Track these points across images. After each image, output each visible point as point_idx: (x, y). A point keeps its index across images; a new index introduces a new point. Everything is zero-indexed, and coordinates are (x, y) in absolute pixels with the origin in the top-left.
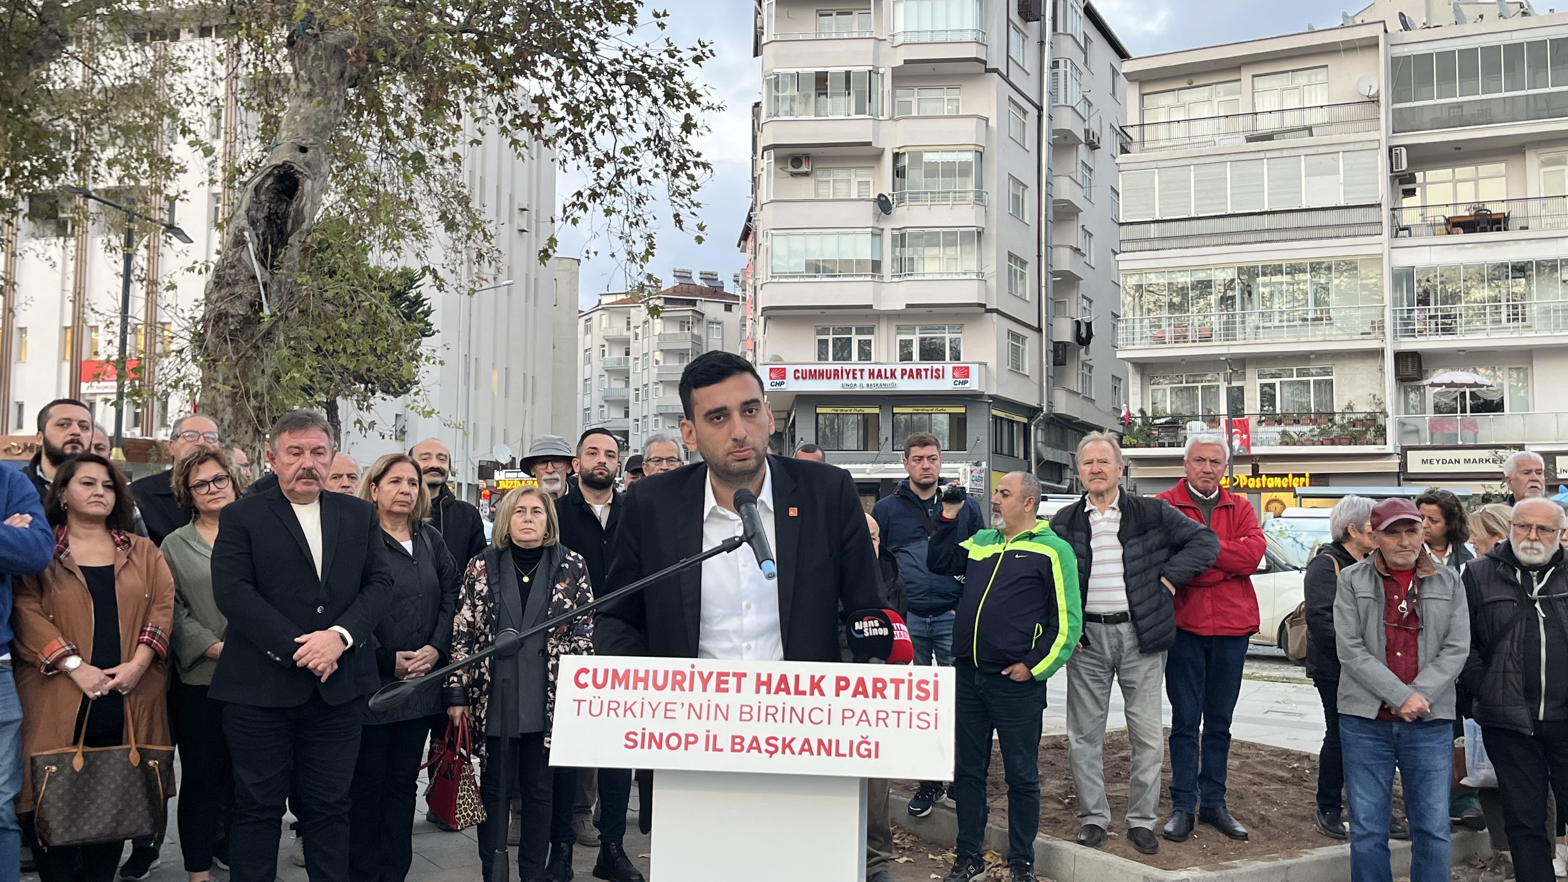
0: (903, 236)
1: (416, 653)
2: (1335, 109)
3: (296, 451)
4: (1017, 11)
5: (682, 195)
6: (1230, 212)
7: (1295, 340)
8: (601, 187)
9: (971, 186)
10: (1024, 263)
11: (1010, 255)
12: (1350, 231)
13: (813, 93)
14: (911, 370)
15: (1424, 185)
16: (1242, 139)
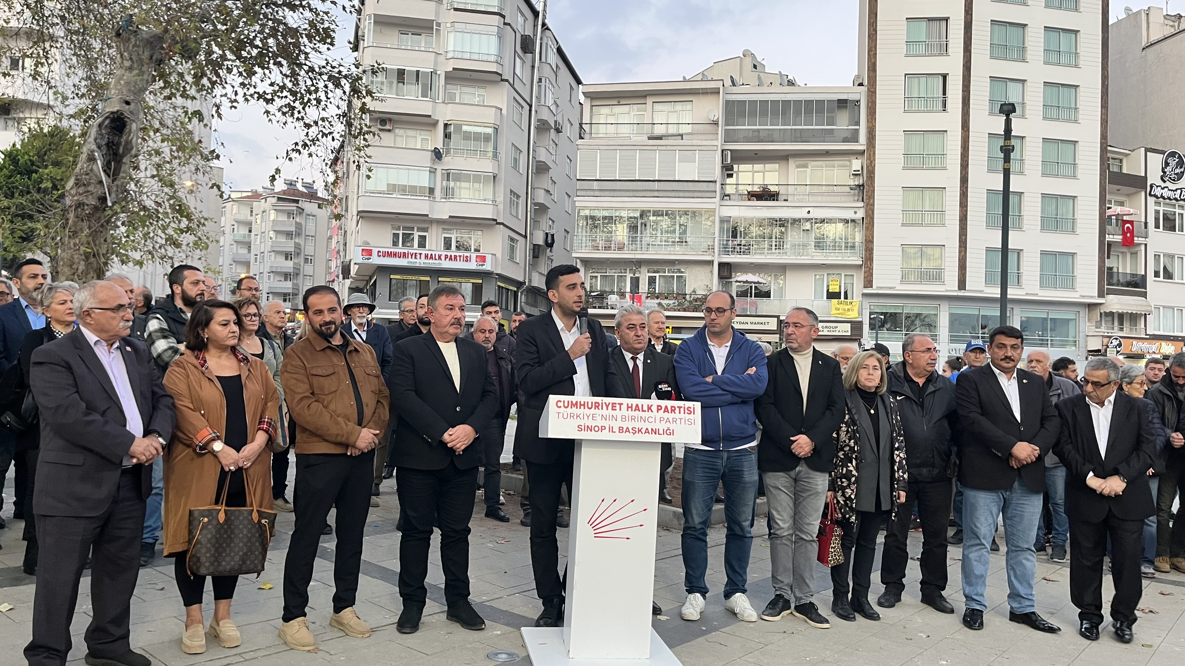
0: (448, 174)
2: (694, 125)
4: (520, 46)
6: (637, 178)
9: (490, 149)
10: (518, 197)
11: (511, 191)
12: (700, 194)
13: (395, 81)
14: (451, 256)
15: (738, 172)
16: (645, 138)
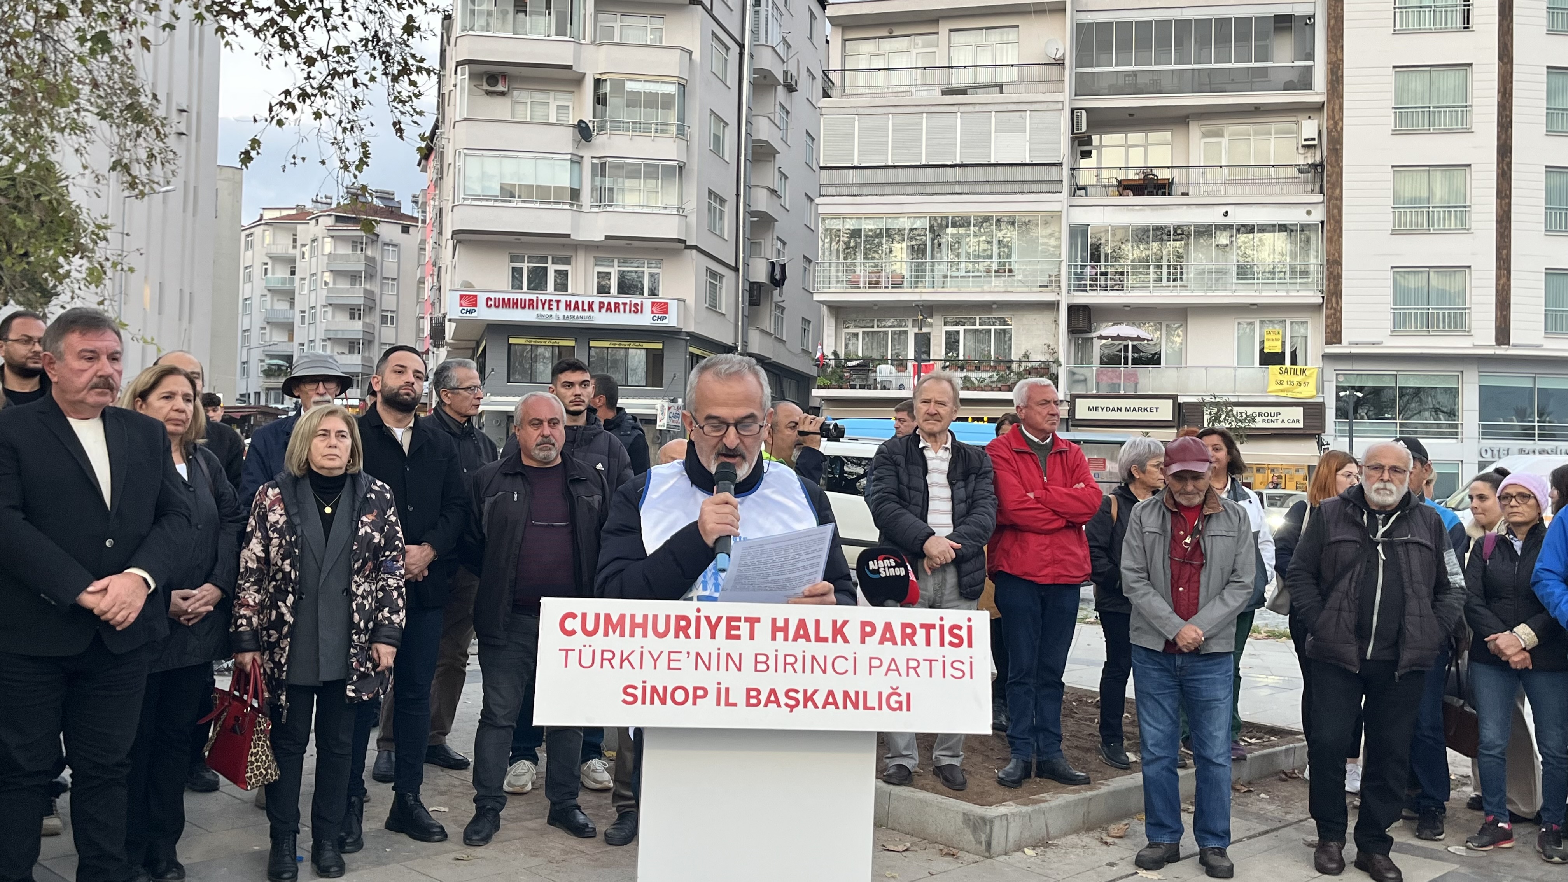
0: (603, 165)
1: (194, 592)
2: (1025, 68)
3: (89, 355)
5: (404, 102)
6: (924, 162)
7: (979, 290)
8: (312, 87)
9: (673, 118)
10: (722, 201)
11: (710, 192)
12: (1034, 187)
13: (511, 9)
14: (609, 304)
15: (1100, 148)
16: (937, 91)
